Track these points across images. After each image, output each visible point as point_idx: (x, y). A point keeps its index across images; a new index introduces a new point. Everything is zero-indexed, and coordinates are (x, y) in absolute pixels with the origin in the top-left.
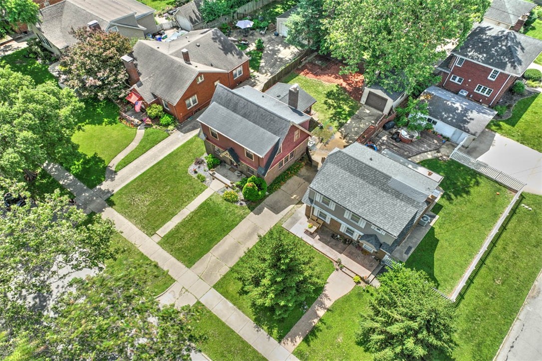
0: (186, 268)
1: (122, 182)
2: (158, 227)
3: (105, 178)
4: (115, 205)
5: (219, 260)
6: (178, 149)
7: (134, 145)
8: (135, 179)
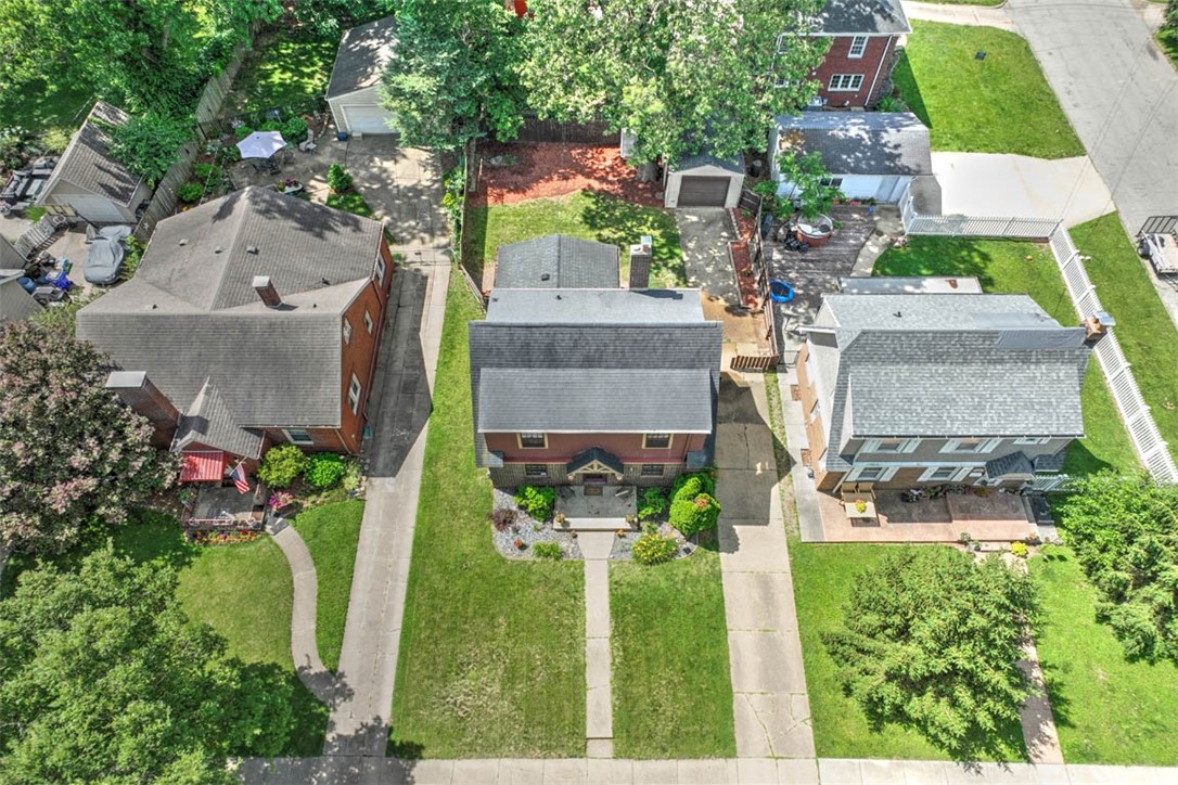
0: (730, 761)
1: (377, 680)
2: (578, 722)
3: (322, 704)
4: (420, 748)
5: (769, 695)
6: (420, 520)
7: (305, 579)
8: (403, 654)
